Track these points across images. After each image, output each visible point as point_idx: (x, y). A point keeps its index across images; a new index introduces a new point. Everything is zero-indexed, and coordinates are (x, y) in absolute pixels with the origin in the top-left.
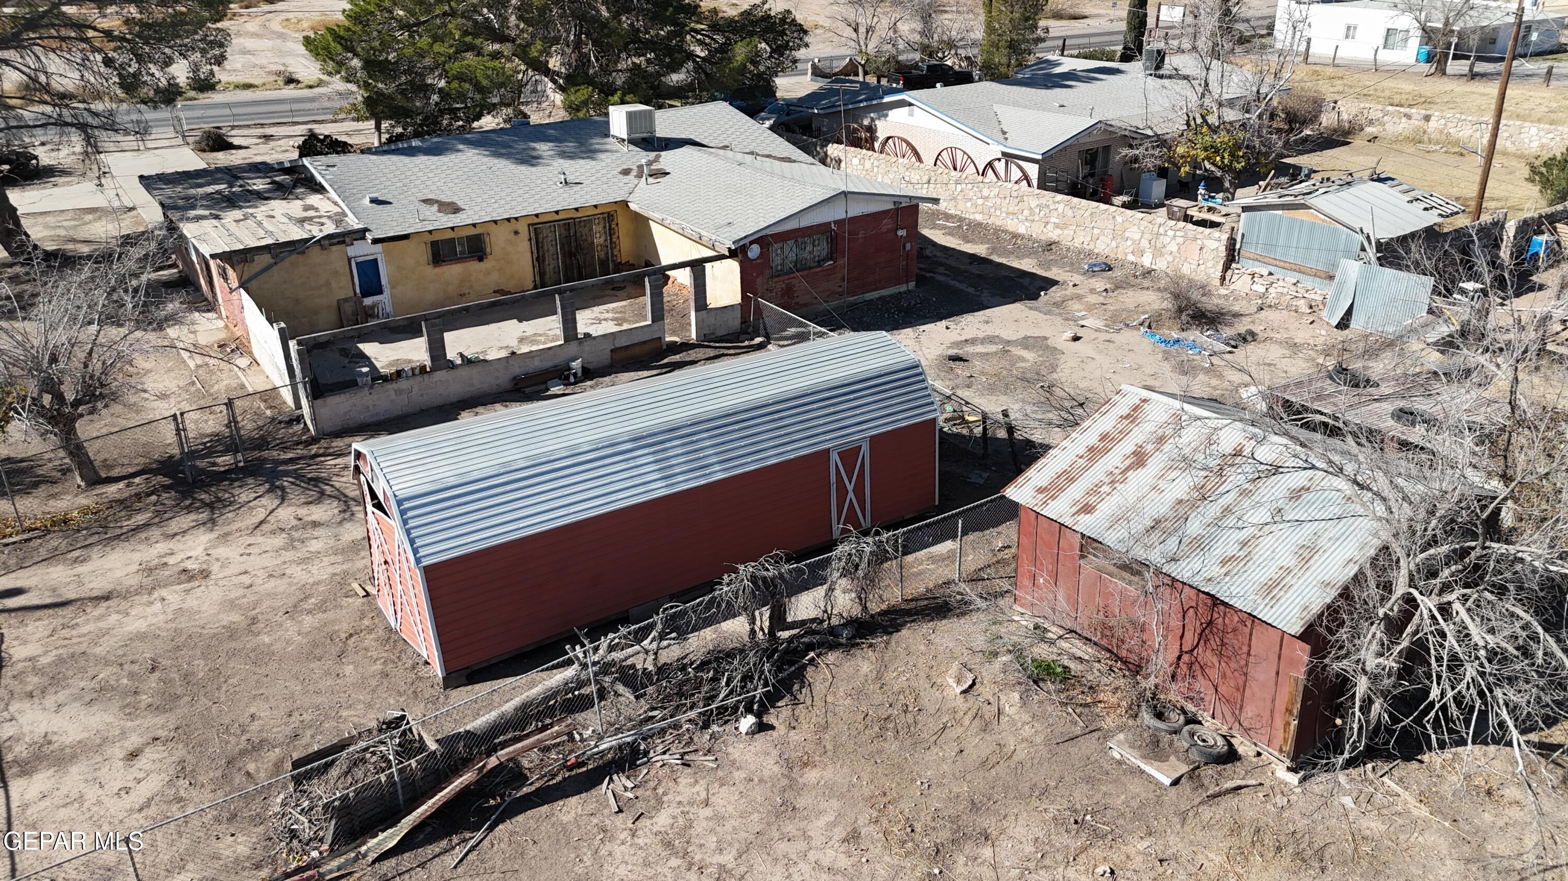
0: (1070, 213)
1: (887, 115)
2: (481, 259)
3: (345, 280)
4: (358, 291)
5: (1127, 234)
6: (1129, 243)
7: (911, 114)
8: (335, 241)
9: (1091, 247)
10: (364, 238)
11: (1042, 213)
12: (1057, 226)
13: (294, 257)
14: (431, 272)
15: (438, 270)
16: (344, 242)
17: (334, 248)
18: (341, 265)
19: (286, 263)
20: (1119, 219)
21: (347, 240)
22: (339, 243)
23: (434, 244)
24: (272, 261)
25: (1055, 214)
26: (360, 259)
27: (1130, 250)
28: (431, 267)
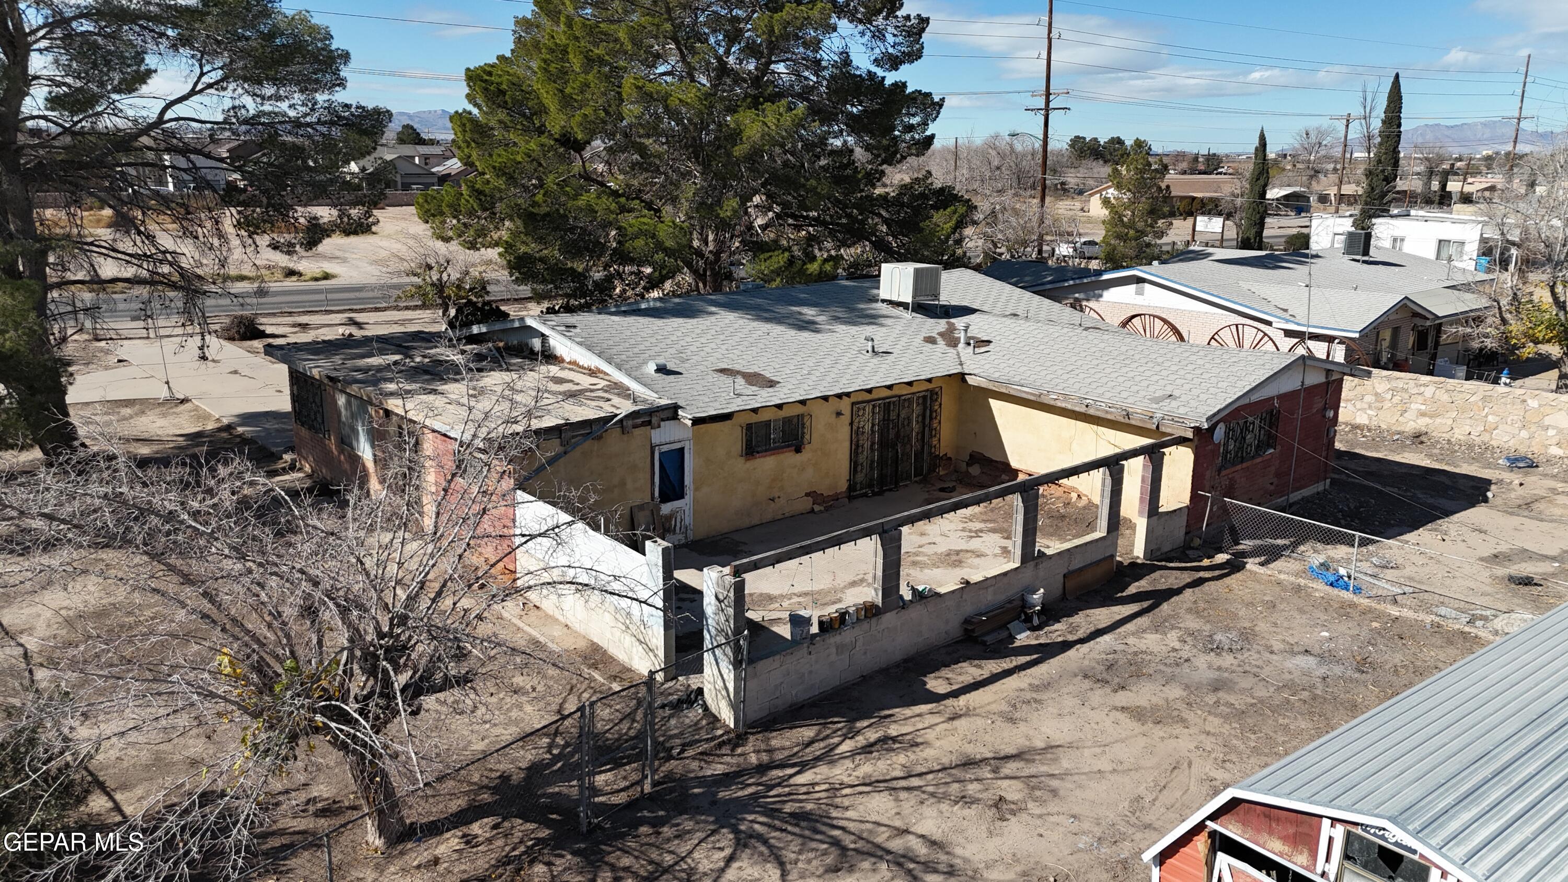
0: (1445, 398)
1: (1101, 296)
2: (798, 450)
3: (643, 478)
4: (657, 494)
5: (1547, 421)
6: (1551, 432)
7: (1140, 293)
8: (639, 421)
9: (1486, 437)
10: (675, 417)
11: (1397, 399)
12: (1423, 414)
13: (588, 444)
14: (741, 466)
15: (750, 464)
16: (649, 423)
17: (637, 432)
18: (640, 456)
19: (576, 454)
20: (1533, 403)
21: (655, 420)
22: (644, 424)
23: (749, 427)
24: (562, 449)
25: (1420, 399)
26: (665, 448)
27: (1554, 441)
28: (742, 460)
